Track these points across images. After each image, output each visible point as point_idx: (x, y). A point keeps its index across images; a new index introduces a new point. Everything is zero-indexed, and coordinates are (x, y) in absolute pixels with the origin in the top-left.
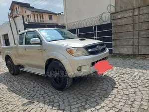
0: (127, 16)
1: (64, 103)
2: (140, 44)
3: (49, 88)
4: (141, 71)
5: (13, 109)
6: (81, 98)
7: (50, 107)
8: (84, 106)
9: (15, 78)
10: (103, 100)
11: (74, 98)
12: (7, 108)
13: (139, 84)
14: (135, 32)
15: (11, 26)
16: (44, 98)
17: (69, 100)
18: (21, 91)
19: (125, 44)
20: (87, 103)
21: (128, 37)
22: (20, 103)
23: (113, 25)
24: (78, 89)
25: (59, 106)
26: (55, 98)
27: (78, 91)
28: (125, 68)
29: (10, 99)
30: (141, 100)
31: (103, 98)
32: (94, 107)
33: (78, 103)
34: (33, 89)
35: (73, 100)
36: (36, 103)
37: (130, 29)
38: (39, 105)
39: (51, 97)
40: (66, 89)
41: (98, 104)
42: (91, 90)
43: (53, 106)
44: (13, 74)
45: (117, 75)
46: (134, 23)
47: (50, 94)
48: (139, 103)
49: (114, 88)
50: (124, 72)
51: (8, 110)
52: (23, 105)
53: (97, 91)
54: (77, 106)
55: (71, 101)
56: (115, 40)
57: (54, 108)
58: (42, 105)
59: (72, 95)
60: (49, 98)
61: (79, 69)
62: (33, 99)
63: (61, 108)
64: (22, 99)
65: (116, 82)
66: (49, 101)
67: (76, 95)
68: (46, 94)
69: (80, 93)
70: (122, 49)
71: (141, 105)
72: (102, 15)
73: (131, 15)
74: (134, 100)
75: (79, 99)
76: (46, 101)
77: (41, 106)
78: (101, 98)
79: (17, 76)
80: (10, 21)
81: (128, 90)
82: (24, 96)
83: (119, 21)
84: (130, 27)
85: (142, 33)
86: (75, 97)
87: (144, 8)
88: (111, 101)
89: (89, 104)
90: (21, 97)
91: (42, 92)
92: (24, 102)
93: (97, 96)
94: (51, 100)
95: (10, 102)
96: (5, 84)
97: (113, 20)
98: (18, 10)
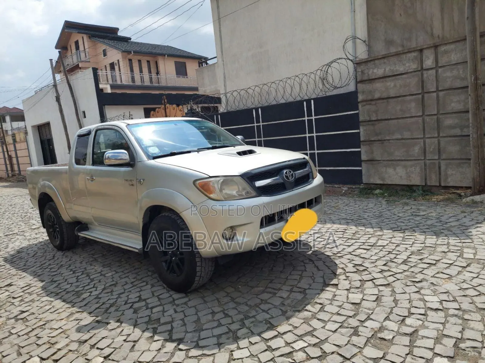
0: (401, 69)
1: (185, 325)
2: (444, 157)
3: (153, 286)
4: (422, 237)
5: (53, 340)
6: (232, 313)
7: (147, 334)
8: (235, 332)
9: (65, 260)
10: (288, 318)
11: (213, 313)
12: (39, 338)
13: (398, 276)
14: (427, 119)
15: (58, 99)
16: (135, 312)
17: (199, 319)
18: (78, 294)
19: (398, 154)
20: (243, 325)
21: (407, 135)
22: (71, 325)
23: (360, 97)
24: (230, 290)
25: (170, 332)
26: (164, 311)
27: (228, 294)
28: (381, 229)
29: (48, 316)
30: (387, 318)
31: (289, 313)
32: (259, 335)
33: (220, 325)
34: (109, 289)
35: (210, 317)
36: (113, 324)
37: (413, 108)
38: (119, 330)
39: (154, 310)
40: (196, 290)
41: (272, 327)
42: (263, 292)
43: (155, 332)
44: (60, 248)
45: (350, 249)
46: (424, 92)
47: (153, 301)
48: (376, 325)
49: (328, 285)
50: (373, 240)
51: (39, 342)
52: (79, 330)
53: (280, 294)
54: (217, 331)
55: (203, 320)
56: (370, 142)
57: (156, 338)
58: (127, 329)
59: (209, 305)
60: (148, 312)
61: (228, 234)
62: (106, 315)
63: (174, 337)
64: (78, 316)
65: (339, 271)
66: (147, 319)
67: (220, 305)
68: (143, 303)
69: (233, 299)
70: (391, 171)
71: (382, 329)
72: (329, 65)
73: (414, 66)
74: (368, 318)
75: (227, 315)
76: (139, 321)
77: (124, 333)
78: (284, 313)
79: (69, 254)
80: (55, 86)
81: (362, 292)
82: (84, 307)
83: (378, 85)
84: (413, 105)
85: (449, 121)
86: (217, 309)
87: (452, 46)
88: (306, 321)
89: (249, 328)
90: (75, 309)
91: (133, 297)
92: (83, 323)
93: (275, 307)
94: (154, 317)
95: (48, 322)
96: (35, 275)
97: (362, 82)
98: (81, 48)
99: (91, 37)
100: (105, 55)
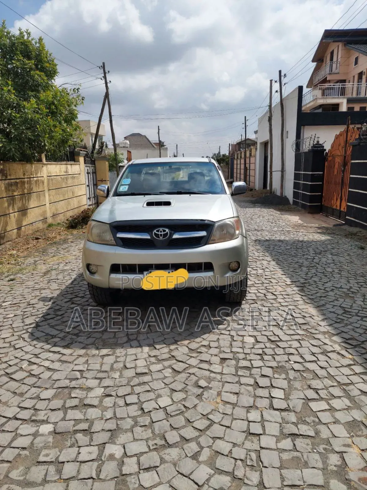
15: (270, 119)
80: (270, 106)
98: (335, 59)
99: (347, 43)
100: (356, 63)
